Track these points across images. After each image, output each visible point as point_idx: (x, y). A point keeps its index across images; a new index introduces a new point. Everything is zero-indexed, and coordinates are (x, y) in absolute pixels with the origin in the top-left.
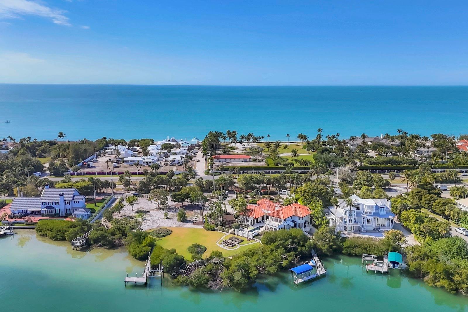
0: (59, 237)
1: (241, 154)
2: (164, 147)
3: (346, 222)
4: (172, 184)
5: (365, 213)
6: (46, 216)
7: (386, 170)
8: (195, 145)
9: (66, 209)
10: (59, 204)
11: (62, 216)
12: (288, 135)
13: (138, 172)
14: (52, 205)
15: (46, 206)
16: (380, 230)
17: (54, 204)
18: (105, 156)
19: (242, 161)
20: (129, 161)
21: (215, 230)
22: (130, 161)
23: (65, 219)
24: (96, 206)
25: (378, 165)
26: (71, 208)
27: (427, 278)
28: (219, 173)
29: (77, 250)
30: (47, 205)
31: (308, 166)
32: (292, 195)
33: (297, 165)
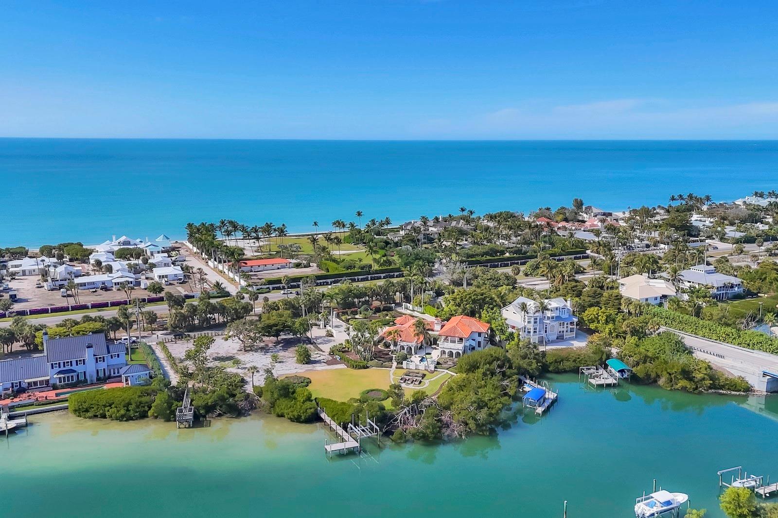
0: (131, 413)
1: (262, 257)
2: (135, 254)
3: (529, 332)
4: (230, 312)
5: (546, 318)
6: (63, 387)
7: (489, 264)
8: (168, 248)
9: (98, 371)
10: (84, 364)
11: (92, 384)
12: (315, 223)
13: (128, 300)
14: (71, 365)
15: (60, 369)
16: (565, 337)
17: (74, 363)
18: (14, 279)
19: (278, 268)
20: (85, 283)
21: (367, 367)
22: (88, 283)
23: (102, 386)
24: (132, 360)
25: (478, 258)
26: (106, 367)
27: (662, 381)
28: (268, 290)
29: (185, 428)
30: (62, 368)
31: (391, 267)
32: (416, 308)
33: (376, 267)
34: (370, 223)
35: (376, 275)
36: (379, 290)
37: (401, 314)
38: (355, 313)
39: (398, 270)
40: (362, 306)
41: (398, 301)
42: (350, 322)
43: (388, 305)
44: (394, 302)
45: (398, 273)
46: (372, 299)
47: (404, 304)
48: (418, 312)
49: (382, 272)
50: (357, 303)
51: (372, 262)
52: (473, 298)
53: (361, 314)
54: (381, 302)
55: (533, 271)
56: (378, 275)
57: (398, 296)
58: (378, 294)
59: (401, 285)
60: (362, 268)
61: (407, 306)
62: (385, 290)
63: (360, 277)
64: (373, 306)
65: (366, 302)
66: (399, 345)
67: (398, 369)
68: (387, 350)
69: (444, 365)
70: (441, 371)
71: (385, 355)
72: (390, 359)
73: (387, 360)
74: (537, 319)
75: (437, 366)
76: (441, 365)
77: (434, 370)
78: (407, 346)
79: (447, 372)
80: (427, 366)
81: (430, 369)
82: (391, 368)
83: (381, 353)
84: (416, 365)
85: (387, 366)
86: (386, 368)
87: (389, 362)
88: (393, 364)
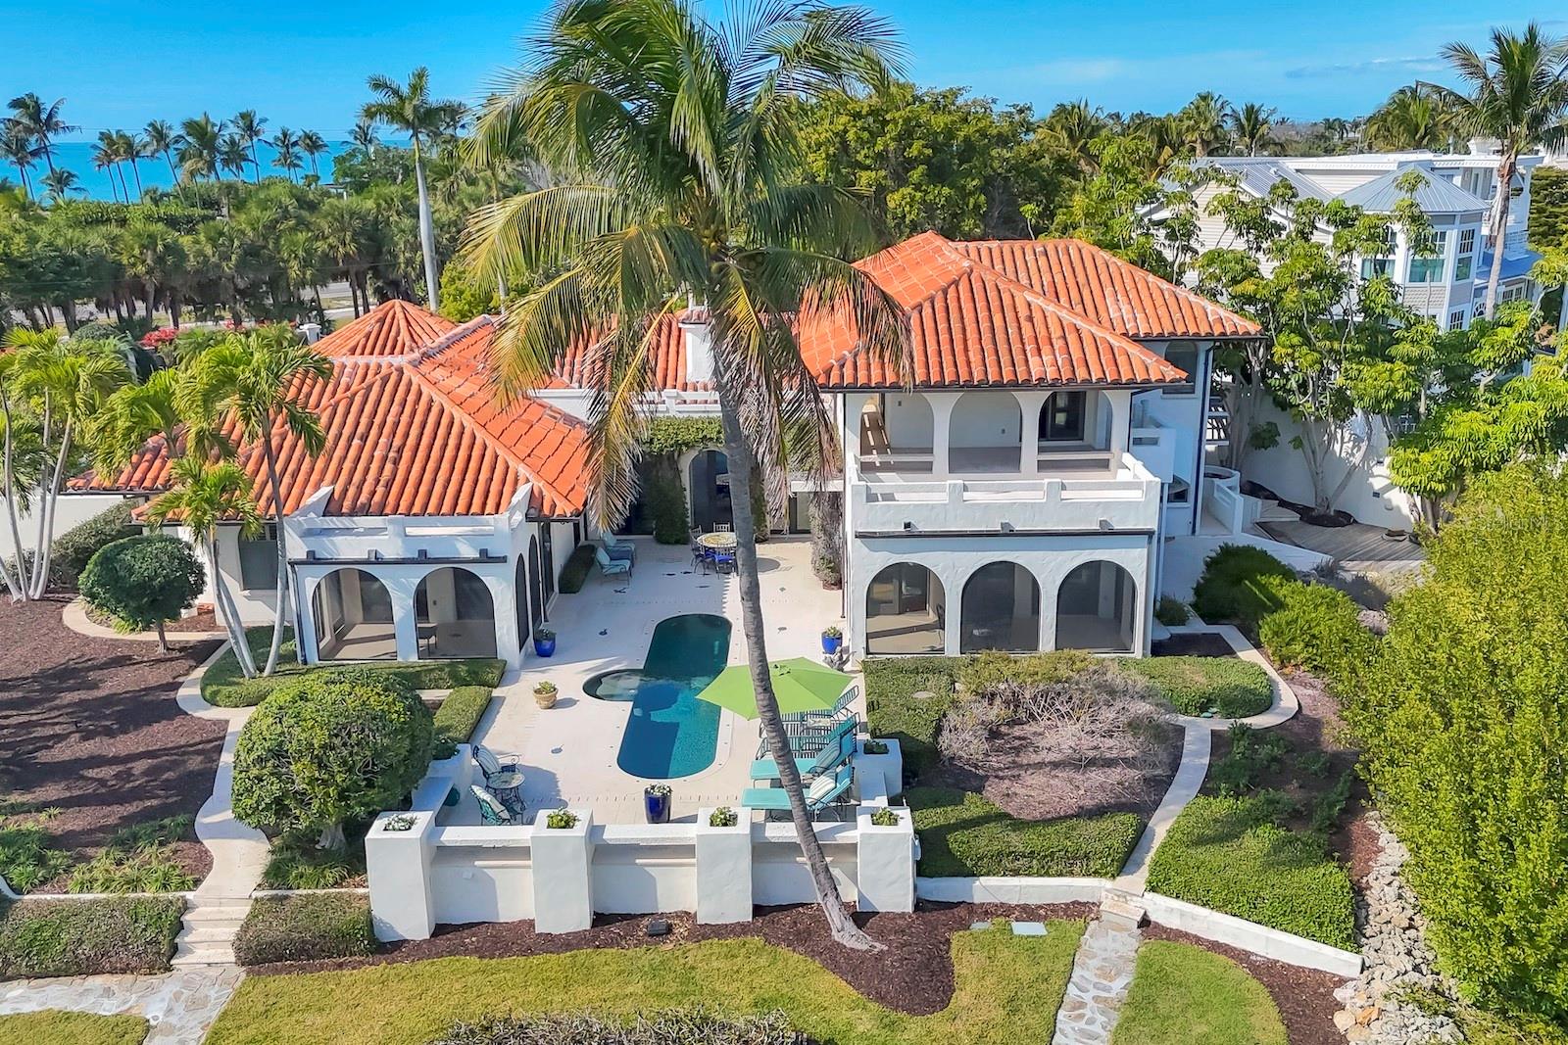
62: (252, 251)
64: (157, 334)
66: (313, 559)
67: (289, 970)
68: (161, 650)
69: (1017, 788)
70: (1029, 913)
71: (106, 717)
72: (167, 785)
73: (114, 813)
74: (1443, 235)
75: (936, 817)
76: (979, 790)
77: (920, 905)
78: (423, 558)
79: (1145, 922)
80: (790, 848)
81: (850, 895)
82: (169, 969)
83: (57, 702)
84: (603, 853)
85: (80, 942)
86: (78, 980)
87: (135, 838)
88: (198, 870)
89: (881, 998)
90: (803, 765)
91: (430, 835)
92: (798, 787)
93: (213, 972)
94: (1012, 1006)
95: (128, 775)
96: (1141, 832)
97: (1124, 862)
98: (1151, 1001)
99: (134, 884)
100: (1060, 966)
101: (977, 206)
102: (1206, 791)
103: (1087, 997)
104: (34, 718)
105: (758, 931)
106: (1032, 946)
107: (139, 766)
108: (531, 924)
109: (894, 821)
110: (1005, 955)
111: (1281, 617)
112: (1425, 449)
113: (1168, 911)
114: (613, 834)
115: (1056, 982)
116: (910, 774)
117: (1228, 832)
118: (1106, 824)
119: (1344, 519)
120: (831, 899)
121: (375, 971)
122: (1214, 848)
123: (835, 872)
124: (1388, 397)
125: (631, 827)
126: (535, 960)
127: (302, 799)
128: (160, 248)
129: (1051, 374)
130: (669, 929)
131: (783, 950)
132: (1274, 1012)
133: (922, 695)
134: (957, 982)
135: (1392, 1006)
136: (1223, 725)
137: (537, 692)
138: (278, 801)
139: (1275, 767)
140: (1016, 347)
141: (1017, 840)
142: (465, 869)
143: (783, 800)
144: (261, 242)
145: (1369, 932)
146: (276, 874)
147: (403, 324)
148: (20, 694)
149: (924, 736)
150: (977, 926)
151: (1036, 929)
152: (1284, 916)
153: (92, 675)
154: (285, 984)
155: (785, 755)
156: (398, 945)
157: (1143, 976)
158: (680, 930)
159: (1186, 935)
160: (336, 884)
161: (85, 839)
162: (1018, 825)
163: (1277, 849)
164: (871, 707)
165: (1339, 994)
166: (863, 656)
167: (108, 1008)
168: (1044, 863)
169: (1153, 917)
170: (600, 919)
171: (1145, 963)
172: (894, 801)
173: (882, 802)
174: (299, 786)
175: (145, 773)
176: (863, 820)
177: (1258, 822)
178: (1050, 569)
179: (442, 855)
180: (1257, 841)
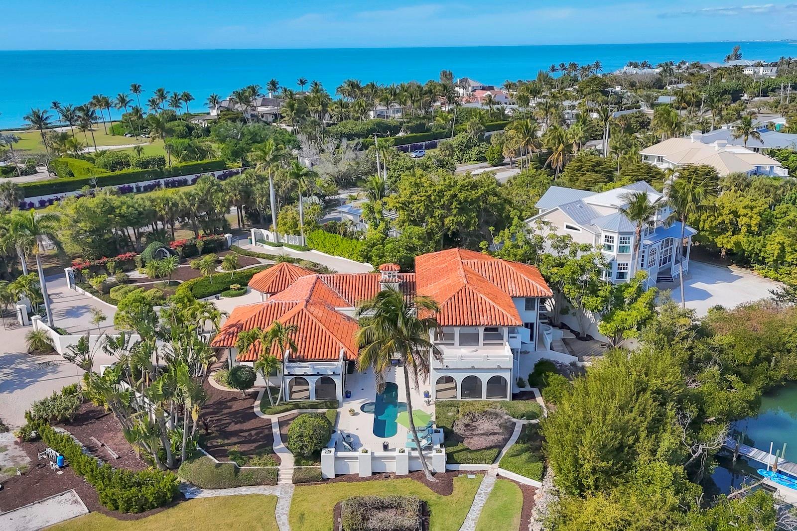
16: (673, 276)
31: (206, 161)
32: (285, 239)
33: (173, 162)
34: (155, 97)
35: (175, 179)
36: (186, 202)
37: (252, 257)
38: (129, 265)
39: (220, 165)
40: (147, 244)
41: (235, 226)
42: (112, 295)
43: (216, 237)
44: (227, 229)
45: (221, 173)
46: (172, 225)
47: (252, 230)
48: (291, 247)
49: (189, 170)
50: (134, 239)
51: (164, 153)
52: (462, 196)
53: (143, 266)
54: (195, 229)
55: (461, 153)
56: (180, 178)
57: (233, 216)
58: (186, 213)
59: (240, 187)
60: (145, 164)
61: (262, 234)
62: (202, 202)
63: (142, 184)
64: (175, 243)
65: (157, 235)
66: (289, 374)
67: (305, 485)
68: (244, 395)
69: (472, 441)
70: (472, 473)
71: (239, 417)
72: (261, 438)
73: (253, 446)
74: (629, 238)
75: (451, 449)
76: (462, 442)
77: (447, 471)
78: (318, 374)
79: (498, 475)
80: (418, 458)
81: (431, 468)
82: (277, 484)
83: (223, 413)
84: (374, 458)
85: (257, 478)
86: (257, 486)
87: (261, 453)
88: (278, 462)
89: (437, 492)
90: (420, 435)
91: (335, 454)
92: (419, 442)
93: (287, 485)
94: (466, 494)
95: (250, 435)
96: (499, 453)
97: (494, 461)
98: (496, 493)
99: (265, 464)
100: (477, 485)
101: (475, 222)
102: (516, 443)
103: (482, 492)
104: (220, 417)
105: (410, 477)
106: (472, 480)
107: (253, 432)
108: (358, 474)
109: (441, 452)
110: (465, 482)
111: (548, 389)
112: (608, 323)
113: (503, 472)
114: (376, 454)
115: (476, 489)
116: (446, 437)
117: (518, 454)
118: (491, 451)
119: (589, 338)
120: (427, 470)
121: (325, 485)
122: (514, 458)
123: (427, 463)
124: (595, 308)
125: (380, 453)
126: (360, 483)
127: (306, 446)
128: (170, 204)
129: (486, 323)
130: (390, 476)
131: (416, 481)
132: (521, 494)
133: (450, 414)
134: (454, 489)
135: (545, 494)
136: (526, 422)
137: (350, 411)
138: (302, 447)
139: (535, 435)
140: (477, 313)
141: (470, 455)
142: (342, 462)
143: (415, 445)
144: (205, 197)
145: (545, 477)
146: (297, 462)
147: (288, 272)
148: (212, 410)
149: (449, 428)
150: (460, 476)
151: (473, 476)
152: (527, 474)
153: (229, 404)
154: (305, 488)
155: (415, 431)
156: (328, 479)
157: (495, 487)
158: (392, 476)
159: (507, 478)
160: (312, 465)
161: (249, 453)
162: (470, 451)
163: (529, 458)
164: (437, 418)
165: (536, 491)
166: (435, 400)
167: (267, 493)
168: (475, 461)
169: (499, 474)
170: (373, 474)
171: (496, 484)
172: (441, 446)
173: (438, 446)
174: (306, 443)
175: (255, 434)
176: (434, 451)
177: (526, 451)
178: (485, 378)
179: (337, 458)
180: (525, 456)
